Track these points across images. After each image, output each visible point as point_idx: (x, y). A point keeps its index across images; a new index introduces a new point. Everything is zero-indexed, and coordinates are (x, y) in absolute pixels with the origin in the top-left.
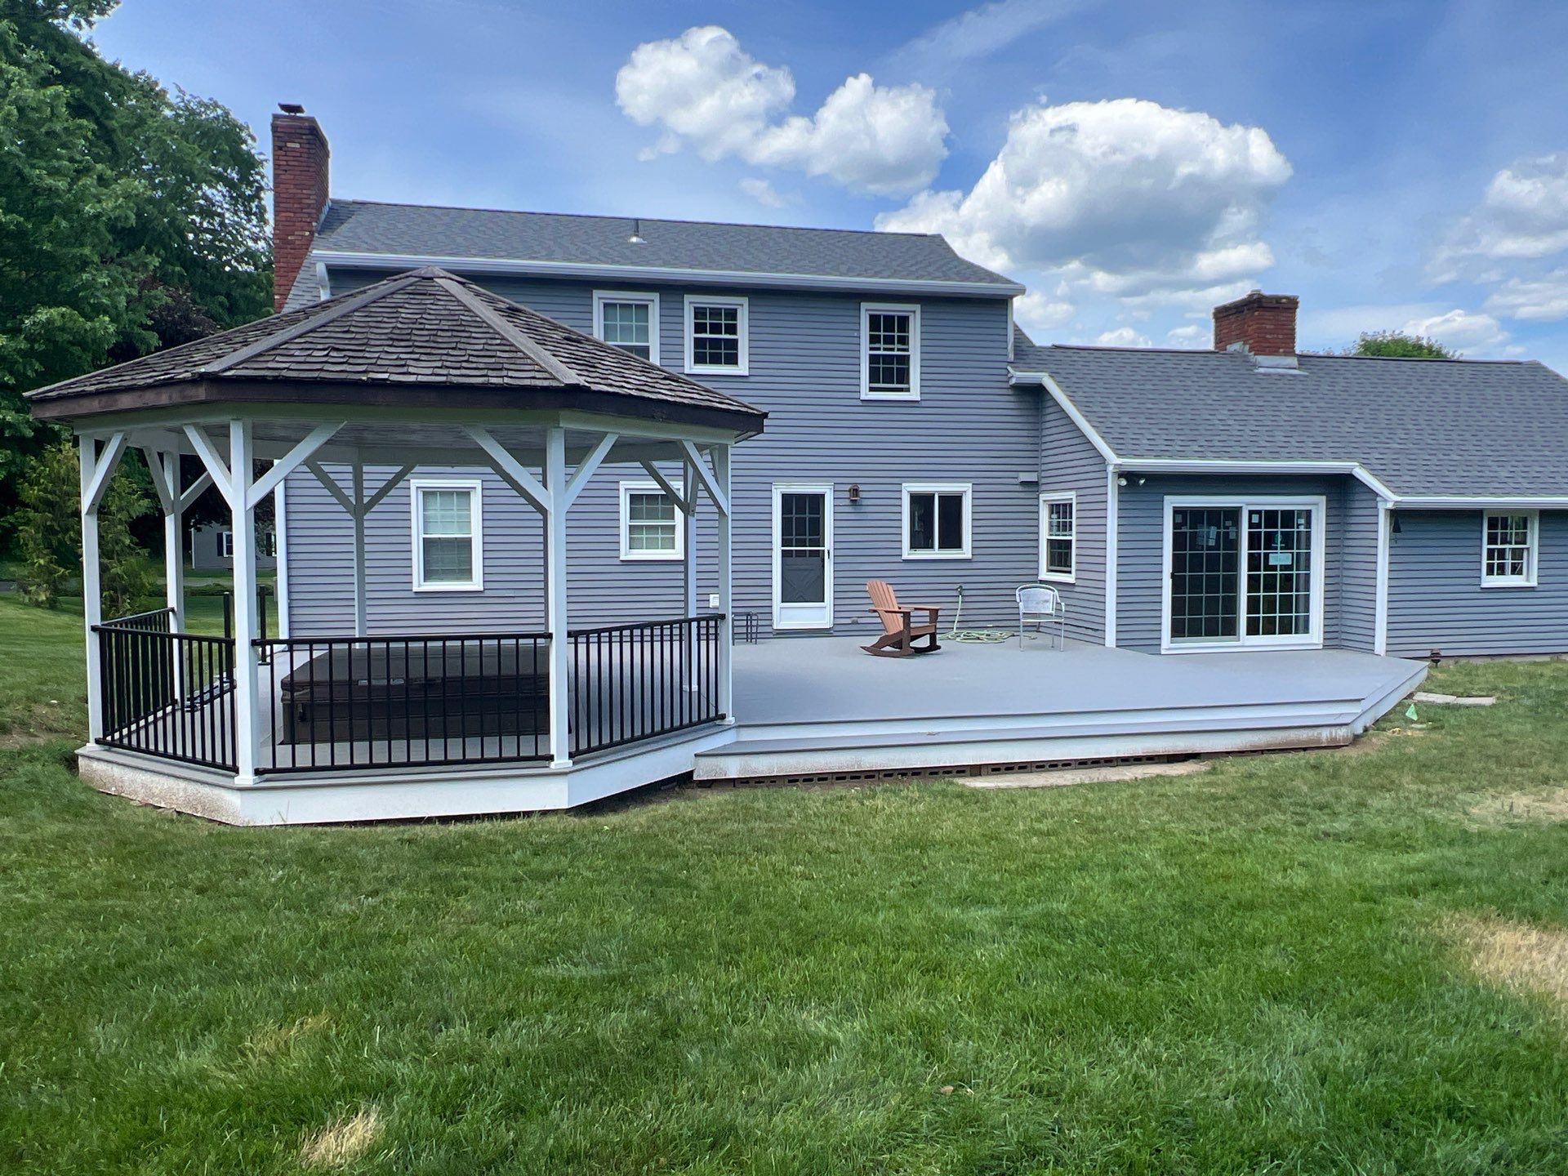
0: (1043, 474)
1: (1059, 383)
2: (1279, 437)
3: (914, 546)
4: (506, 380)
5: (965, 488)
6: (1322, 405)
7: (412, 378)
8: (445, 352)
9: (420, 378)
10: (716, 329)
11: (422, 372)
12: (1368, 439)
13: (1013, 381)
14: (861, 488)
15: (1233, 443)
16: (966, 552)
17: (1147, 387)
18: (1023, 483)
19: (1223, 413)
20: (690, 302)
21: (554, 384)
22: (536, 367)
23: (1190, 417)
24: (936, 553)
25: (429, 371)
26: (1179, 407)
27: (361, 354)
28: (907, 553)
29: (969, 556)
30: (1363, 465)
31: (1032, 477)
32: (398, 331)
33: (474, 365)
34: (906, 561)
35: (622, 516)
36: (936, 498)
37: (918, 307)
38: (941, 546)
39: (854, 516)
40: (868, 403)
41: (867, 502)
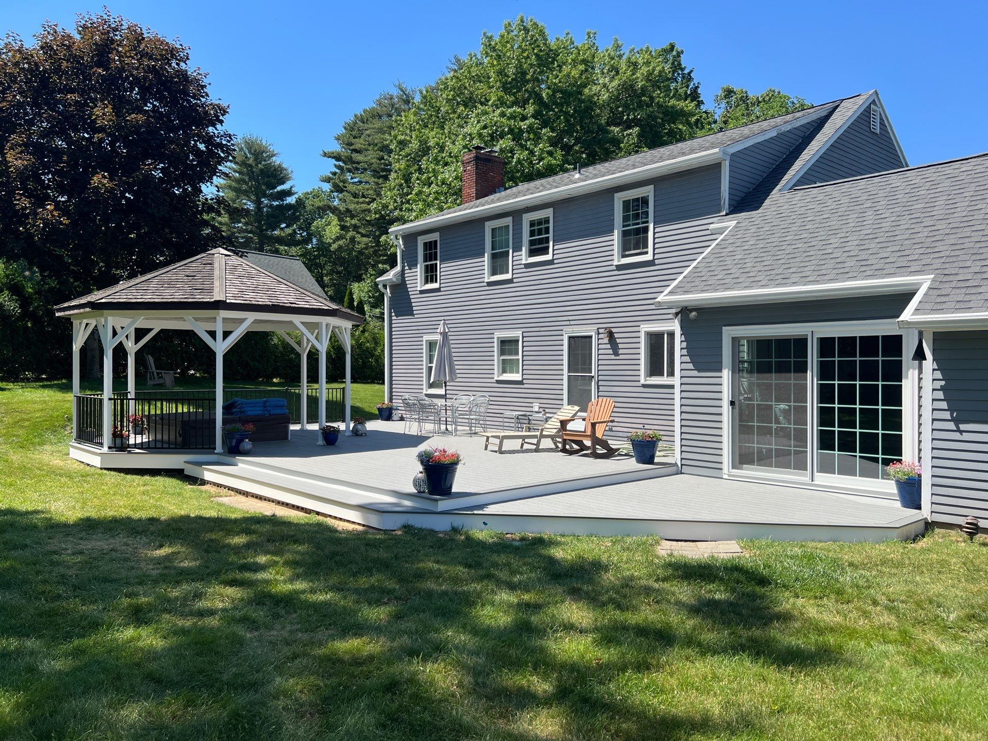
3: (649, 373)
10: (540, 233)
14: (614, 330)
20: (527, 218)
24: (665, 380)
28: (644, 379)
34: (644, 386)
35: (496, 354)
36: (666, 335)
37: (651, 188)
38: (667, 376)
39: (611, 352)
40: (620, 268)
41: (618, 341)
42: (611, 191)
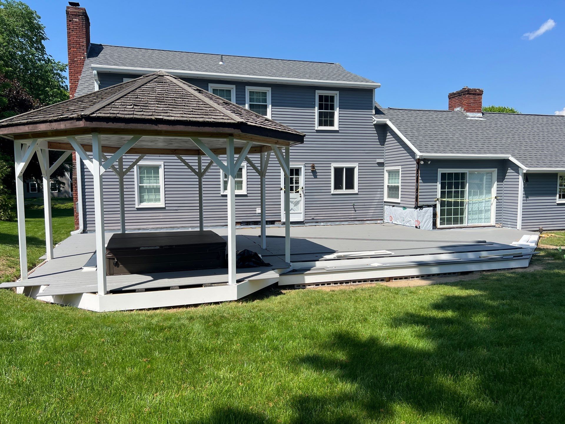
0: (386, 159)
1: (393, 123)
2: (480, 145)
3: (336, 188)
4: (212, 120)
5: (355, 165)
6: (493, 132)
7: (173, 118)
8: (182, 107)
9: (176, 118)
10: (258, 100)
11: (175, 115)
12: (513, 146)
13: (375, 122)
14: (316, 165)
15: (463, 147)
16: (356, 190)
17: (427, 125)
18: (378, 163)
19: (457, 135)
20: (248, 89)
21: (233, 121)
22: (222, 114)
23: (445, 137)
24: (344, 191)
25: (179, 115)
26: (440, 133)
27: (147, 108)
28: (333, 191)
29: (357, 192)
30: (513, 156)
31: (381, 161)
32: (158, 98)
33: (196, 113)
34: (333, 195)
35: (221, 177)
36: (344, 169)
37: (338, 92)
38: (346, 189)
39: (313, 177)
40: (318, 131)
41: (317, 171)
42: (314, 88)
